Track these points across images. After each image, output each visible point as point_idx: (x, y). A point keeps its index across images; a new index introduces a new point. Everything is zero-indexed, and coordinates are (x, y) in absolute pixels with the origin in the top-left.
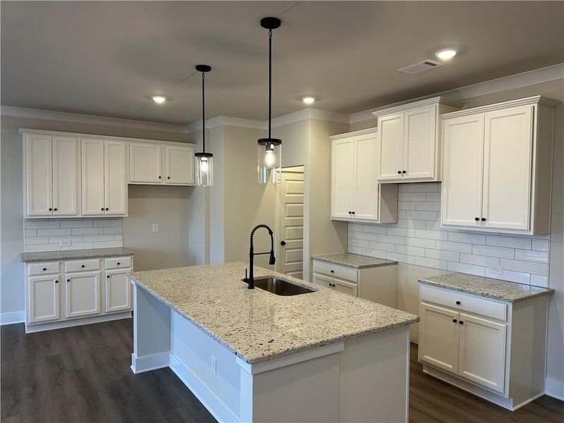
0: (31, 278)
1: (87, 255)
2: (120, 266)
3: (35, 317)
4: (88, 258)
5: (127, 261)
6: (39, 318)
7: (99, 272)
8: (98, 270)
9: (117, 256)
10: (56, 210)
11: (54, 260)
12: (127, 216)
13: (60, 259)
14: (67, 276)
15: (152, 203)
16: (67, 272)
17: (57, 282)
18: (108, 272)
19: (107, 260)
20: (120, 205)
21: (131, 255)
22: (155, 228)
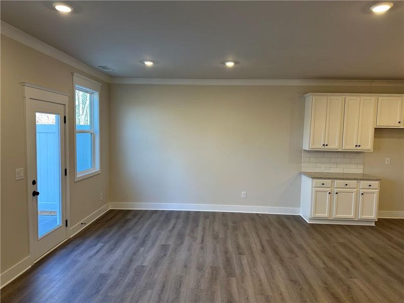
0: (315, 188)
1: (350, 178)
2: (370, 187)
3: (315, 214)
4: (350, 179)
5: (376, 184)
6: (318, 215)
7: (356, 190)
8: (355, 188)
9: (370, 180)
10: (327, 145)
11: (329, 179)
12: (372, 151)
13: (333, 179)
14: (336, 190)
15: (387, 141)
16: (336, 188)
17: (330, 193)
18: (362, 191)
19: (362, 182)
20: (368, 143)
21: (379, 180)
22: (387, 160)
